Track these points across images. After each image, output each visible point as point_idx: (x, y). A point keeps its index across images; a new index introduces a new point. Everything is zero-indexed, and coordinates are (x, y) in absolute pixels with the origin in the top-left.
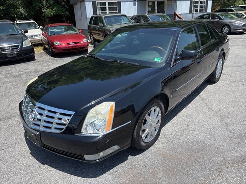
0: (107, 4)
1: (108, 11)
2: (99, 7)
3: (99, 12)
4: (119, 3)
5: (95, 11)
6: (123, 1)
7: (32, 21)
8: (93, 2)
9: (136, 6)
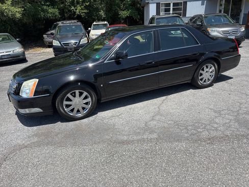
0: (172, 5)
1: (171, 12)
2: (162, 8)
3: (162, 13)
4: (185, 3)
5: (158, 13)
6: (189, 1)
7: (106, 23)
8: (157, 3)
9: (205, 6)
